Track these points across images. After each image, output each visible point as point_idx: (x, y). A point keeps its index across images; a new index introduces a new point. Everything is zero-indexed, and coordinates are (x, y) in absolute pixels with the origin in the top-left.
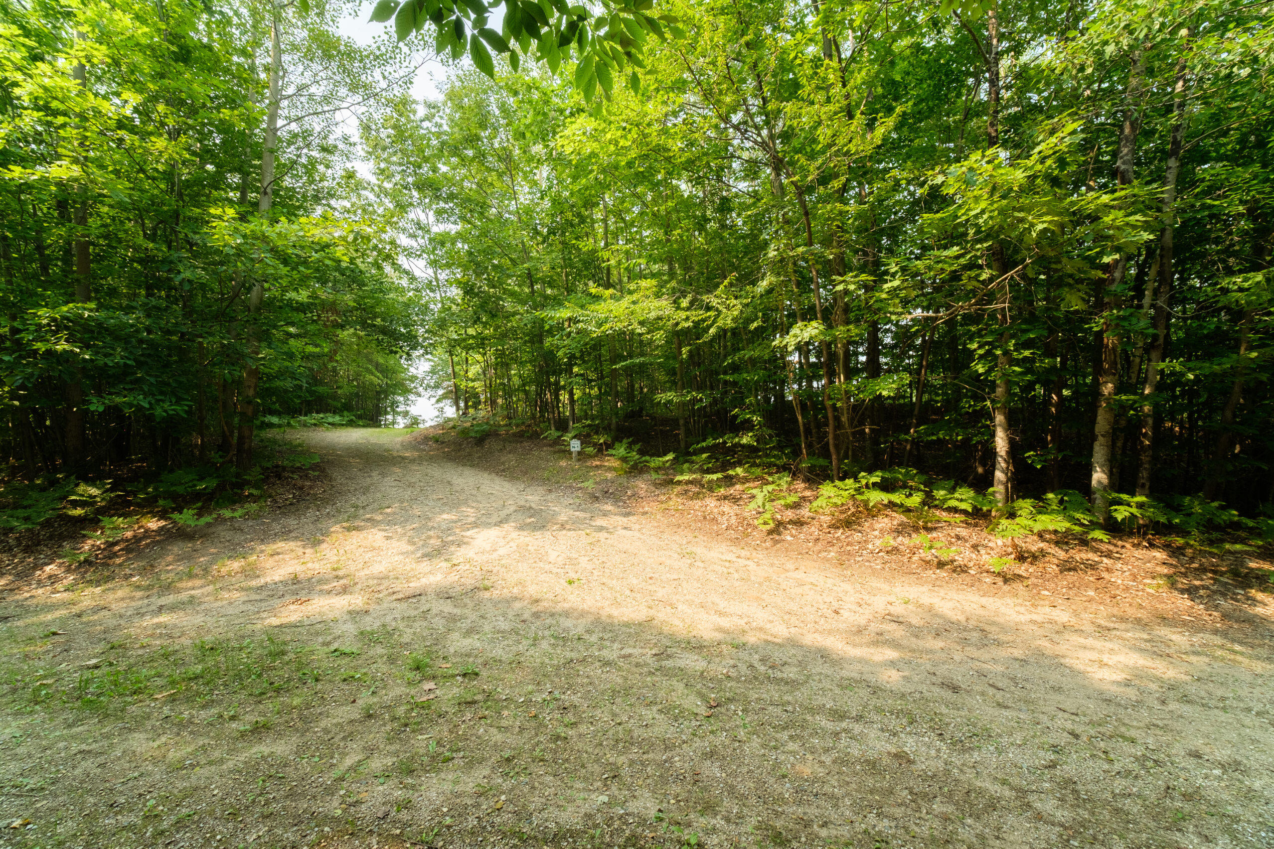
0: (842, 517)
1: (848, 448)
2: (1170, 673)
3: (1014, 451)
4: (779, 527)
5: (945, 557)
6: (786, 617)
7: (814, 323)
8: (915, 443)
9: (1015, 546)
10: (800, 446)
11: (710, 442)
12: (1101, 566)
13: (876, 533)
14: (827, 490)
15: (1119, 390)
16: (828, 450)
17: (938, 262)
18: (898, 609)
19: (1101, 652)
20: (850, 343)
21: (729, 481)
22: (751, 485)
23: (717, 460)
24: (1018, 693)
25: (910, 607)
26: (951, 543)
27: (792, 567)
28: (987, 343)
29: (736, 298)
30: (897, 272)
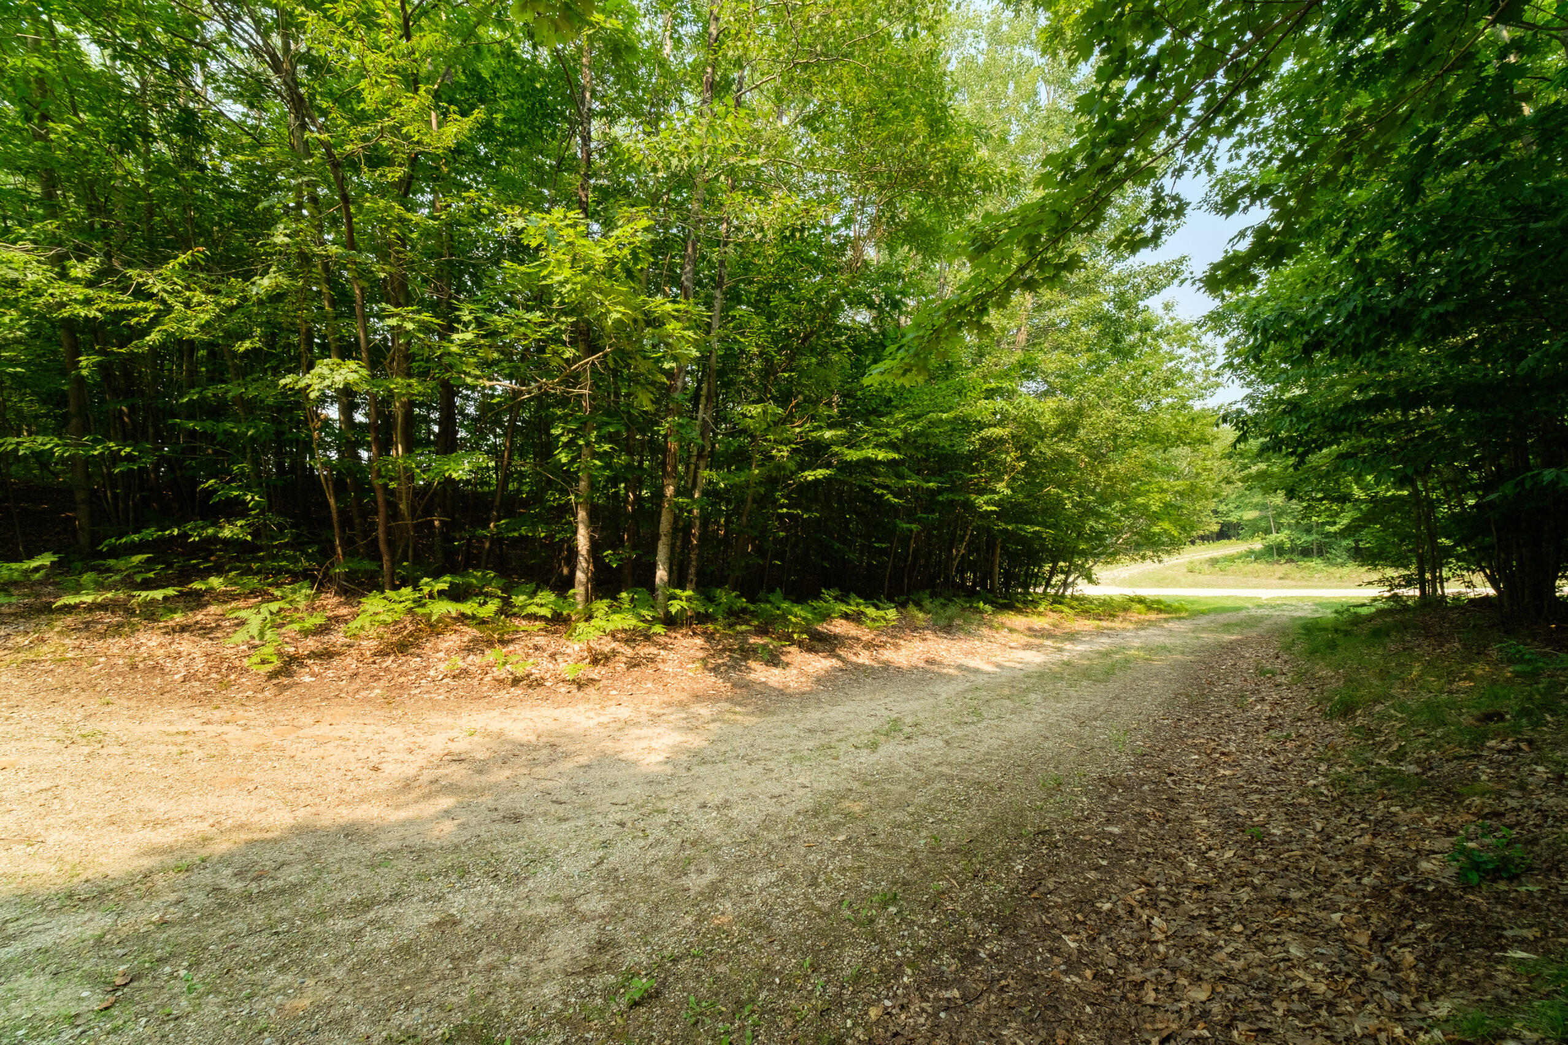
0: (395, 638)
1: (407, 546)
2: (696, 741)
3: (595, 548)
4: (289, 665)
5: (520, 673)
6: (290, 797)
7: (352, 364)
8: (497, 540)
9: (590, 649)
10: (332, 542)
11: (151, 533)
12: (658, 659)
13: (441, 655)
14: (374, 604)
15: (678, 493)
16: (377, 548)
17: (521, 325)
18: (461, 746)
19: (651, 738)
20: (412, 404)
21: (197, 600)
22: (242, 604)
23: (169, 566)
24: (579, 801)
25: (476, 738)
26: (528, 655)
27: (310, 720)
28: (570, 431)
29: (208, 292)
30: (470, 322)
